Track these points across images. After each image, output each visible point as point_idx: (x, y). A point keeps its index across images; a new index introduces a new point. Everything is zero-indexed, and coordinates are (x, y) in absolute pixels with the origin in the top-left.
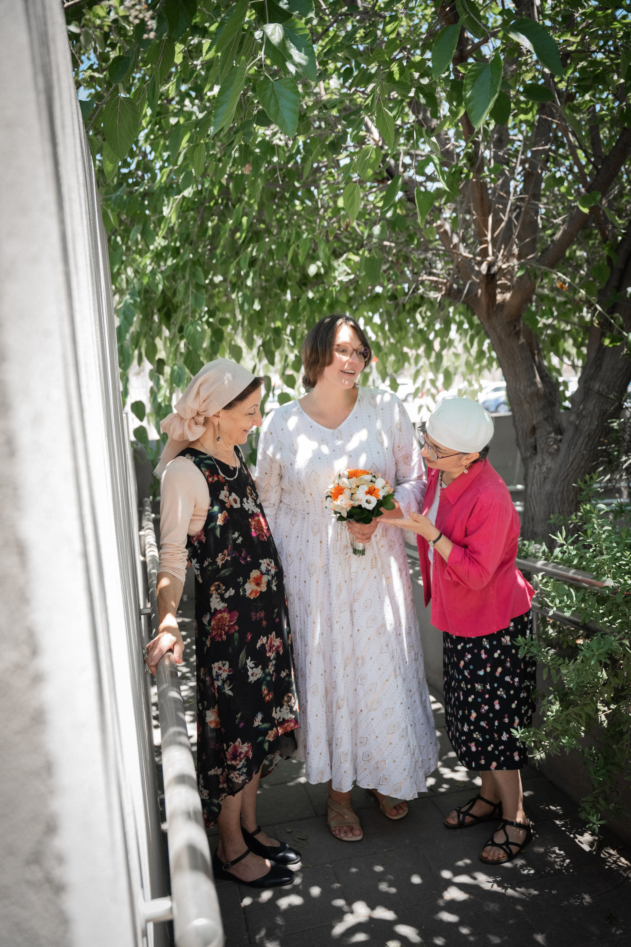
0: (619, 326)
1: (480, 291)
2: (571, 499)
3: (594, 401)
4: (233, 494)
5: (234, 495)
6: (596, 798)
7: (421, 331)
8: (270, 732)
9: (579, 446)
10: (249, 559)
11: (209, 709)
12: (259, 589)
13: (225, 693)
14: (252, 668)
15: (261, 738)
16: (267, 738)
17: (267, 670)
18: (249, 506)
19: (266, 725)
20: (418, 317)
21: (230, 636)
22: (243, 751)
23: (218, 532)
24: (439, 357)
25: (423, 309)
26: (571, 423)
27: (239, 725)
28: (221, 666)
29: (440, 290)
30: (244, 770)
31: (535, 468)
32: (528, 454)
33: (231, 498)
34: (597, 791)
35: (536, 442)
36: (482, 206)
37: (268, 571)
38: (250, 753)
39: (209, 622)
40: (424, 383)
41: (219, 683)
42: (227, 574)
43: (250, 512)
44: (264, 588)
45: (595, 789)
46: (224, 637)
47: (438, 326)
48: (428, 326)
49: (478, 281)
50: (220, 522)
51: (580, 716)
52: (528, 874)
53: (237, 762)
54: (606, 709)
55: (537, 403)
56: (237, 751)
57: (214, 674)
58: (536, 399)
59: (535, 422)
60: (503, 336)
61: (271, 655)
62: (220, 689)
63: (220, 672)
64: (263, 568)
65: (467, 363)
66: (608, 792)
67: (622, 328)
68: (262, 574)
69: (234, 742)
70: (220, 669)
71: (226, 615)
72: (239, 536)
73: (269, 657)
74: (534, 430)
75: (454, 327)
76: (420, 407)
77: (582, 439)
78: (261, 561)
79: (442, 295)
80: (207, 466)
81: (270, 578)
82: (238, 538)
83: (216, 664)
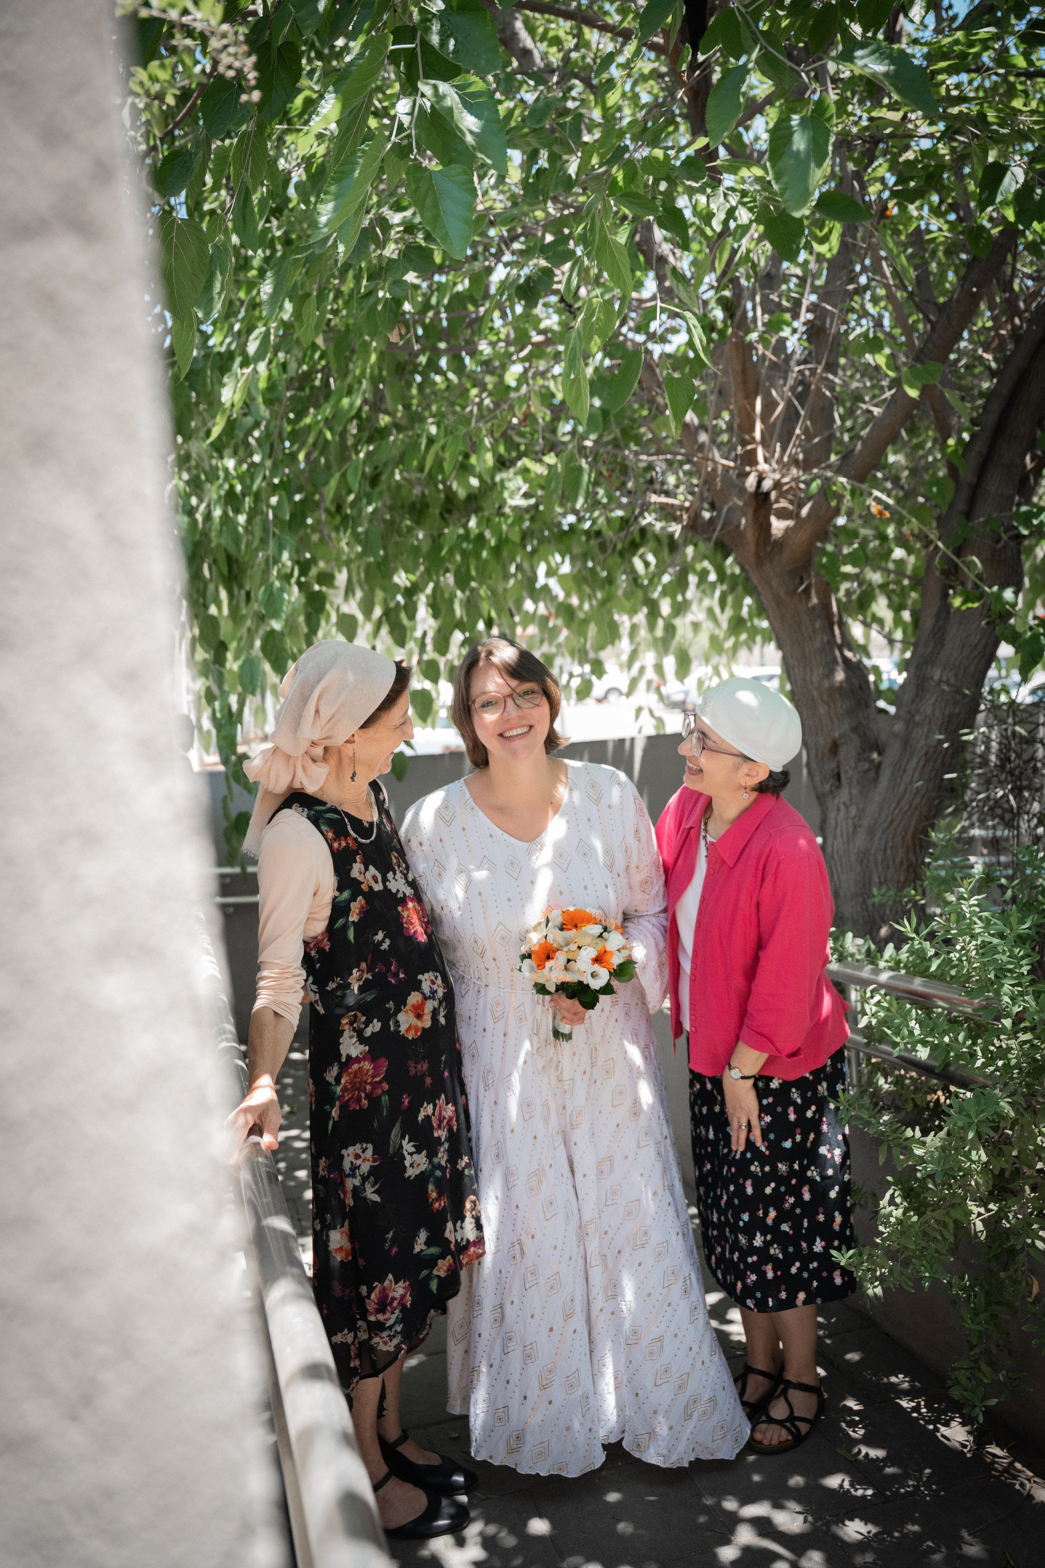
0: (977, 576)
1: (743, 521)
2: (898, 860)
3: (933, 700)
4: (371, 868)
5: (372, 870)
6: (975, 1361)
8: (440, 1262)
9: (910, 772)
10: (402, 975)
11: (335, 1228)
12: (420, 1024)
13: (365, 1198)
14: (411, 1154)
15: (425, 1273)
16: (435, 1272)
17: (436, 1160)
18: (397, 885)
19: (433, 1250)
21: (374, 1101)
22: (397, 1295)
23: (351, 933)
24: (670, 629)
25: (644, 549)
26: (895, 735)
27: (390, 1250)
28: (359, 1152)
29: (677, 519)
30: (399, 1328)
31: (838, 809)
32: (827, 787)
33: (369, 875)
34: (977, 1350)
35: (838, 767)
36: (745, 382)
37: (433, 993)
38: (409, 1298)
39: (338, 1079)
40: (642, 670)
41: (357, 1182)
42: (369, 999)
43: (400, 895)
44: (427, 1023)
45: (972, 1347)
46: (365, 1102)
47: (667, 579)
49: (740, 503)
50: (354, 917)
51: (945, 1225)
52: (864, 1497)
53: (388, 1315)
54: (982, 1210)
55: (839, 704)
56: (386, 1296)
57: (347, 1166)
58: (837, 696)
59: (836, 735)
60: (782, 594)
61: (441, 1134)
62: (357, 1192)
63: (358, 1162)
64: (426, 987)
65: (713, 639)
66: (994, 1351)
67: (981, 579)
68: (425, 998)
69: (381, 1280)
70: (357, 1156)
71: (367, 1065)
72: (385, 937)
73: (439, 1138)
74: (835, 748)
75: (693, 580)
76: (639, 710)
77: (914, 761)
78: (420, 977)
79: (683, 528)
80: (331, 823)
81: (436, 1004)
82: (383, 941)
83: (351, 1150)
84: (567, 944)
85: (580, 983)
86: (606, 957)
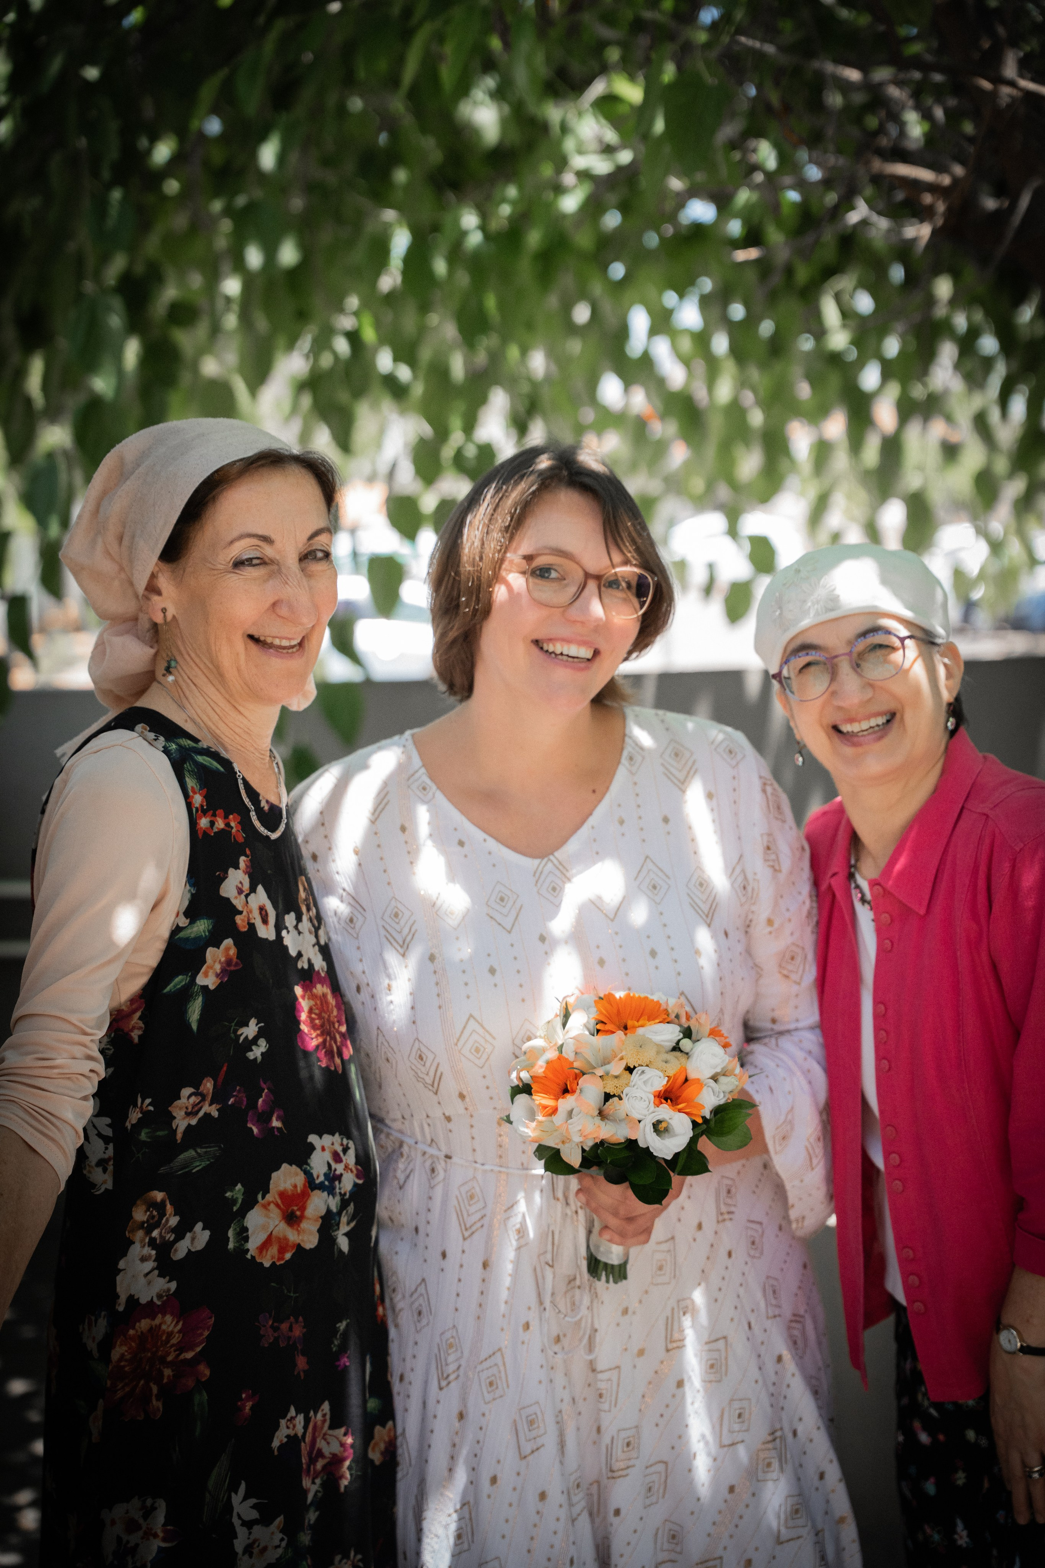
4: (260, 890)
5: (261, 897)
7: (835, 359)
10: (276, 1123)
12: (293, 1236)
14: (249, 1525)
18: (300, 942)
20: (830, 312)
21: (177, 1403)
23: (195, 1011)
25: (845, 282)
28: (138, 1515)
29: (923, 214)
33: (253, 903)
37: (333, 1178)
39: (106, 1345)
42: (198, 1166)
43: (303, 964)
44: (309, 1238)
46: (157, 1404)
47: (892, 346)
48: (858, 341)
50: (208, 979)
57: (108, 1546)
63: (134, 1539)
64: (319, 1163)
68: (312, 1184)
70: (132, 1526)
71: (169, 1323)
72: (260, 1033)
75: (948, 352)
78: (313, 1138)
79: (934, 233)
80: (205, 777)
81: (334, 1203)
82: (255, 1041)
83: (119, 1510)
84: (606, 1062)
85: (632, 1144)
86: (689, 1091)
